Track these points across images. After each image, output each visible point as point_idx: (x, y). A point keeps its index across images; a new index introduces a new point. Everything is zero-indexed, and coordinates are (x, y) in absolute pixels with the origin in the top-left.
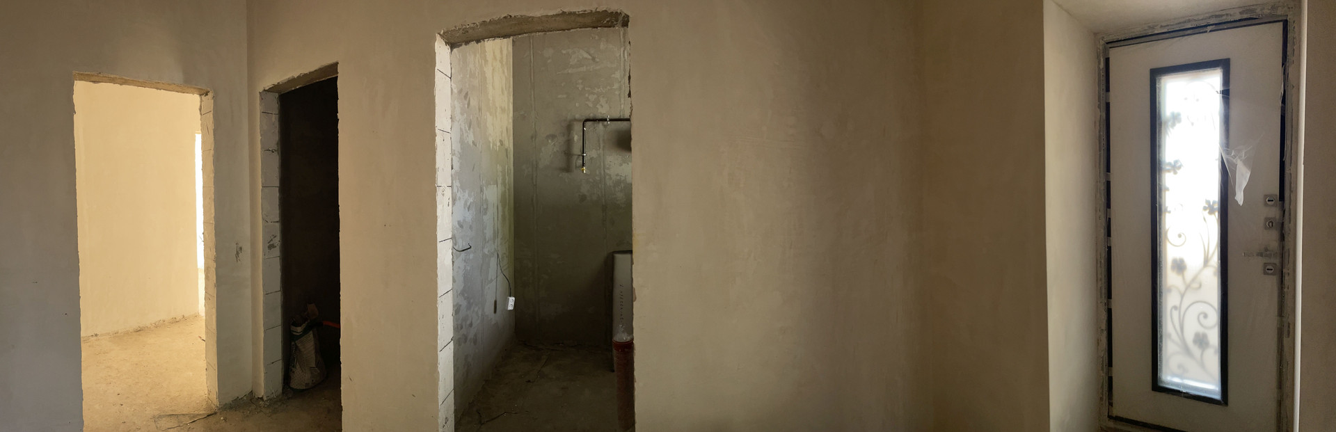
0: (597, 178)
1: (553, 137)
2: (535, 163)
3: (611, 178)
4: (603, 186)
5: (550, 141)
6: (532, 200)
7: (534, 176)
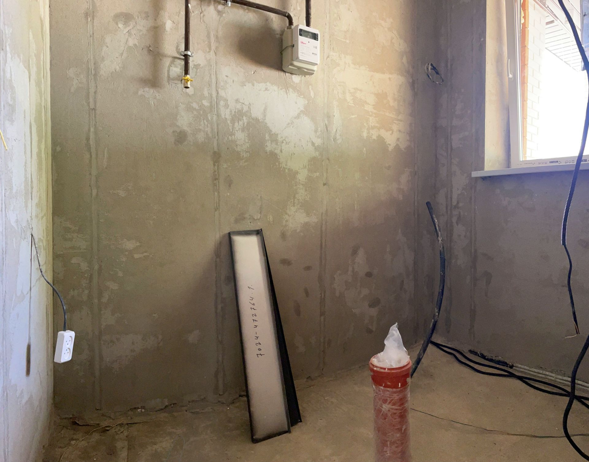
0: (206, 103)
1: (127, 17)
2: (92, 66)
3: (227, 106)
4: (215, 118)
5: (120, 25)
6: (88, 139)
7: (92, 90)
